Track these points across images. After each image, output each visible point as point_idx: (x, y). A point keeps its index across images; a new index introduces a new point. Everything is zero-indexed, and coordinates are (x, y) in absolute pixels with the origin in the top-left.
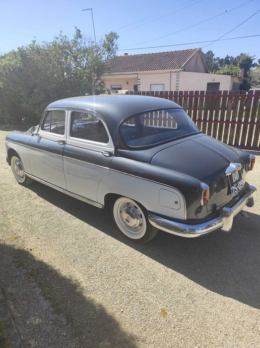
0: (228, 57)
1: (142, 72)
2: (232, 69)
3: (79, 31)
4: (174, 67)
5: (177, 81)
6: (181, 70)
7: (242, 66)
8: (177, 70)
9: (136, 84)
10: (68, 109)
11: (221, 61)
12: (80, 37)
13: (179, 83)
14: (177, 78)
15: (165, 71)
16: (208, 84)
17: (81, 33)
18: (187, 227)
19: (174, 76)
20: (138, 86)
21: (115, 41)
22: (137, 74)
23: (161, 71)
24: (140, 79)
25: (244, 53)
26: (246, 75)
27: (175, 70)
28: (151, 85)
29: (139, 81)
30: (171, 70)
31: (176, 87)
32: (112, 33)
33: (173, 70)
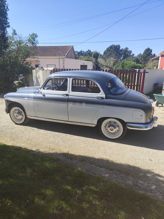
0: (82, 51)
1: (41, 57)
2: (89, 58)
3: (15, 31)
4: (61, 55)
5: (63, 63)
6: (65, 57)
7: (94, 57)
8: (63, 57)
9: (36, 64)
10: (70, 77)
11: (79, 53)
12: (16, 34)
13: (65, 64)
14: (63, 62)
15: (56, 57)
16: (81, 66)
17: (16, 32)
18: (145, 126)
19: (61, 61)
20: (39, 65)
21: (36, 39)
22: (38, 58)
23: (53, 57)
24: (40, 61)
25: (90, 50)
26: (96, 61)
27: (62, 57)
28: (47, 65)
29: (39, 62)
30: (59, 57)
31: (63, 67)
32: (33, 34)
33: (60, 57)
